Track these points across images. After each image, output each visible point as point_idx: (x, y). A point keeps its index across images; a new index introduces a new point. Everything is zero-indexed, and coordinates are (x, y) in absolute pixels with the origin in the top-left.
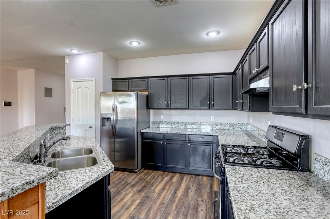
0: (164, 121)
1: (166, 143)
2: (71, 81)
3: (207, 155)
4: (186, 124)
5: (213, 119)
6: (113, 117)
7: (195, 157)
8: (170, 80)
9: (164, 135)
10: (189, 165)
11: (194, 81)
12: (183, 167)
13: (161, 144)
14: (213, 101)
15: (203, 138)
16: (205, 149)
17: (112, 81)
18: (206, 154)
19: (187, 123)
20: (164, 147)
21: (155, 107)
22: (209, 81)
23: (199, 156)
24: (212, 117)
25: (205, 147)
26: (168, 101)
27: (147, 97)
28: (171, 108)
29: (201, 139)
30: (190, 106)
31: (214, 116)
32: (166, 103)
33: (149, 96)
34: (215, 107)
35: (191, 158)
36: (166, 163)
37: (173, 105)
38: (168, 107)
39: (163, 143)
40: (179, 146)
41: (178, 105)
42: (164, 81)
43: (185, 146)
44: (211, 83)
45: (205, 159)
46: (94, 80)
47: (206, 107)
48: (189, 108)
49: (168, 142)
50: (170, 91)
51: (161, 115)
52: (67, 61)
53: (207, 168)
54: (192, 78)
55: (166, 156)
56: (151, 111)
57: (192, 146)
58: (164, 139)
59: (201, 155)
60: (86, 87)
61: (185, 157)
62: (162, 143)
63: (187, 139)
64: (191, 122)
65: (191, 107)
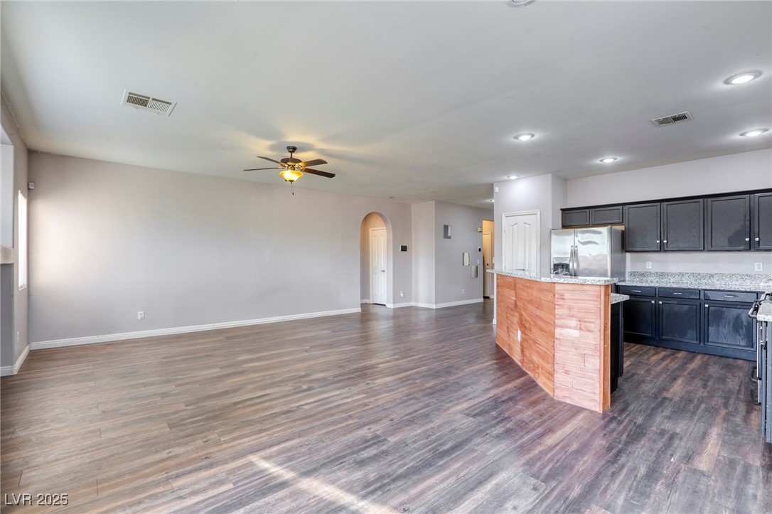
0: (653, 271)
1: (661, 302)
2: (503, 216)
3: (745, 323)
4: (699, 277)
5: (759, 268)
6: (573, 265)
7: (719, 326)
8: (665, 206)
9: (657, 290)
10: (706, 339)
11: (717, 204)
12: (695, 342)
13: (652, 304)
14: (757, 235)
15: (735, 296)
16: (740, 315)
17: (561, 212)
18: (742, 322)
19: (699, 274)
20: (657, 310)
21: (638, 249)
22: (748, 202)
23: (727, 327)
24: (756, 264)
25: (740, 311)
26: (662, 239)
27: (623, 233)
28: (667, 249)
29: (731, 298)
30: (706, 245)
31: (761, 264)
32: (658, 242)
33: (627, 232)
34: (761, 247)
35: (710, 328)
36: (660, 334)
37: (672, 246)
38: (662, 249)
39: (655, 302)
40: (686, 308)
41: (682, 245)
42: (654, 209)
43: (698, 308)
44: (752, 205)
45: (741, 331)
46: (539, 213)
47: (742, 248)
48: (706, 249)
49: (665, 302)
50: (666, 223)
51: (647, 263)
52: (496, 189)
53: (744, 346)
54: (710, 200)
55: (661, 322)
56: (628, 255)
57: (712, 308)
58: (657, 296)
59: (731, 324)
60: (525, 223)
61: (698, 325)
62: (653, 302)
63: (702, 297)
64: (710, 272)
65: (710, 248)
